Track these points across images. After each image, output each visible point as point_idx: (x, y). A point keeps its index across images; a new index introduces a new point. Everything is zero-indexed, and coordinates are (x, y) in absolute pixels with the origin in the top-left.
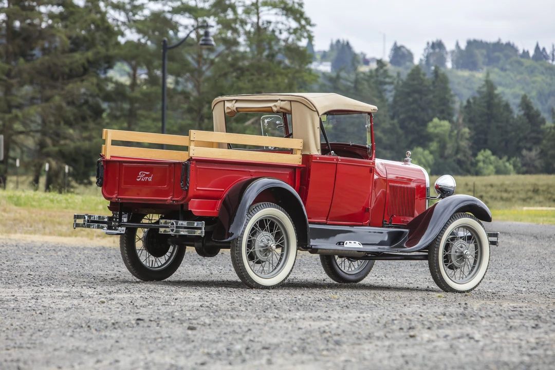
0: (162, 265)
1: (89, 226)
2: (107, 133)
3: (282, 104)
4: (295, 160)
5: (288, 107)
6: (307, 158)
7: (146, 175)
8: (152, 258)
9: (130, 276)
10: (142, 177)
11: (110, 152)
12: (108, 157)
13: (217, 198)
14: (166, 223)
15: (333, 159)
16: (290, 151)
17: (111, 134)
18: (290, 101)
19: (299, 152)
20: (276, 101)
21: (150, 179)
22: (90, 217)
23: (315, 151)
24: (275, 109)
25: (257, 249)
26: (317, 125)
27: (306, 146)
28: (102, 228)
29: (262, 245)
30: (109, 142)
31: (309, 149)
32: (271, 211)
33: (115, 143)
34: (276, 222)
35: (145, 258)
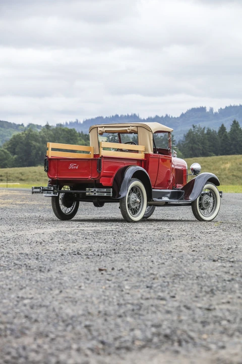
0: (70, 212)
1: (42, 193)
2: (49, 145)
3: (133, 128)
4: (141, 156)
5: (136, 130)
6: (147, 155)
7: (75, 166)
8: (65, 208)
9: (55, 218)
10: (72, 166)
11: (51, 154)
12: (50, 157)
13: (111, 177)
14: (89, 190)
15: (158, 156)
16: (137, 152)
17: (51, 145)
18: (137, 127)
19: (143, 153)
20: (129, 127)
21: (77, 167)
22: (43, 188)
23: (151, 152)
24: (128, 131)
25: (131, 202)
26: (152, 138)
27: (146, 149)
28: (50, 193)
29: (133, 200)
30: (50, 149)
31: (148, 151)
32: (137, 183)
33: (53, 149)
34: (138, 188)
35: (63, 208)
